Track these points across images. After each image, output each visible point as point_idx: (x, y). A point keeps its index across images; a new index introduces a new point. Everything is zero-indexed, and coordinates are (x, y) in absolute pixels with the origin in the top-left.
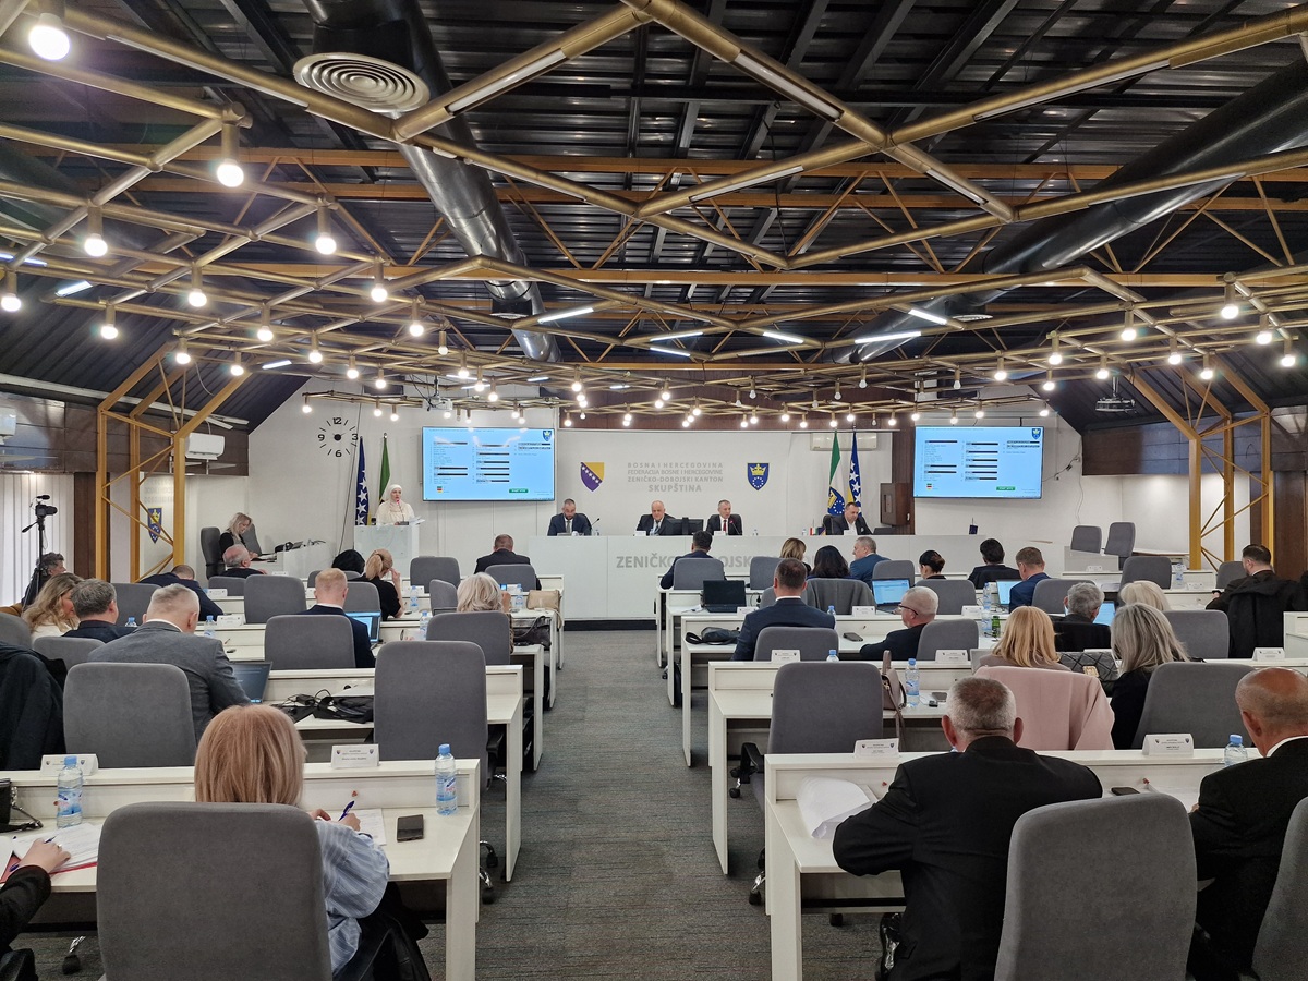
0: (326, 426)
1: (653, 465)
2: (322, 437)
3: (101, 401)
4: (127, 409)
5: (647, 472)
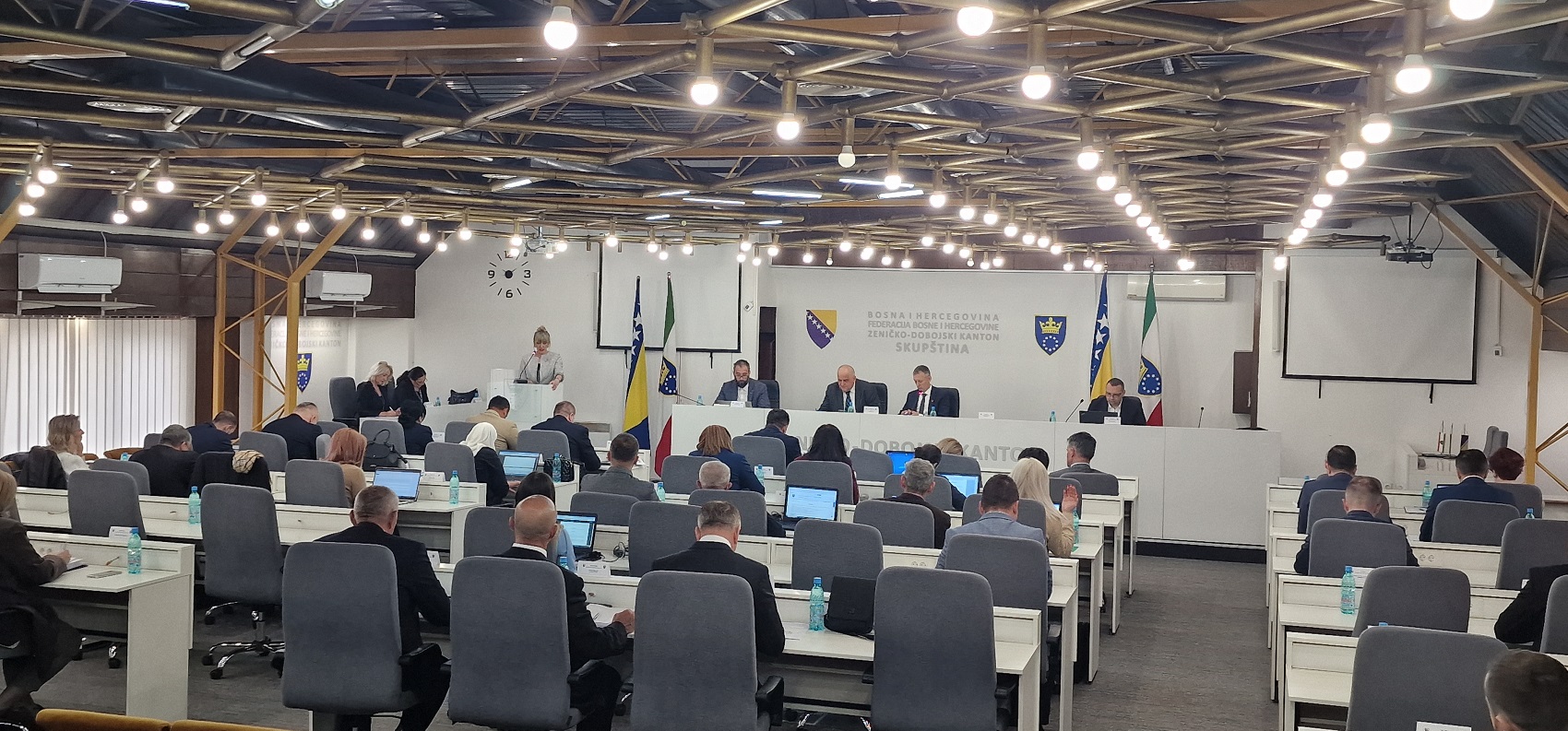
0: (496, 261)
1: (902, 315)
2: (492, 274)
3: (220, 242)
4: (250, 251)
5: (893, 324)
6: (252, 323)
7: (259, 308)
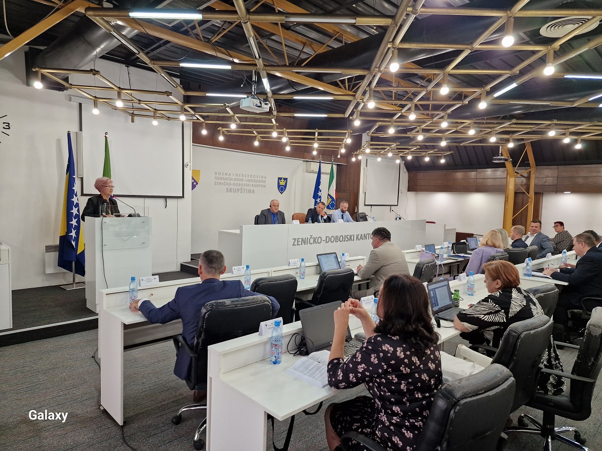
1: (230, 175)
5: (226, 179)
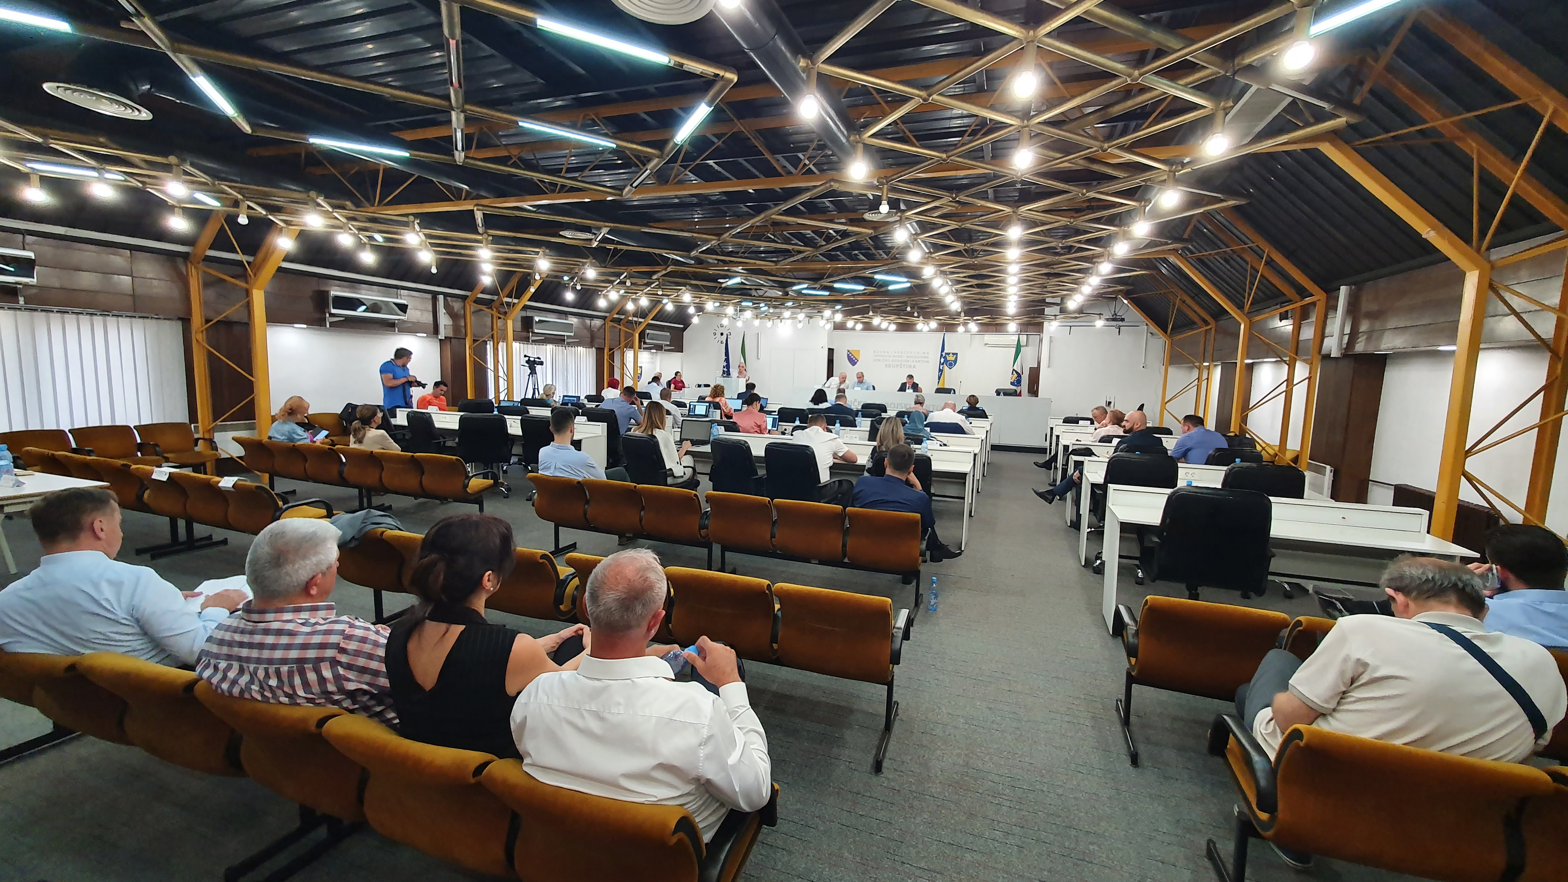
0: (717, 328)
1: (888, 353)
2: (715, 334)
3: (606, 317)
4: (619, 321)
5: (884, 356)
6: (619, 351)
7: (622, 345)
